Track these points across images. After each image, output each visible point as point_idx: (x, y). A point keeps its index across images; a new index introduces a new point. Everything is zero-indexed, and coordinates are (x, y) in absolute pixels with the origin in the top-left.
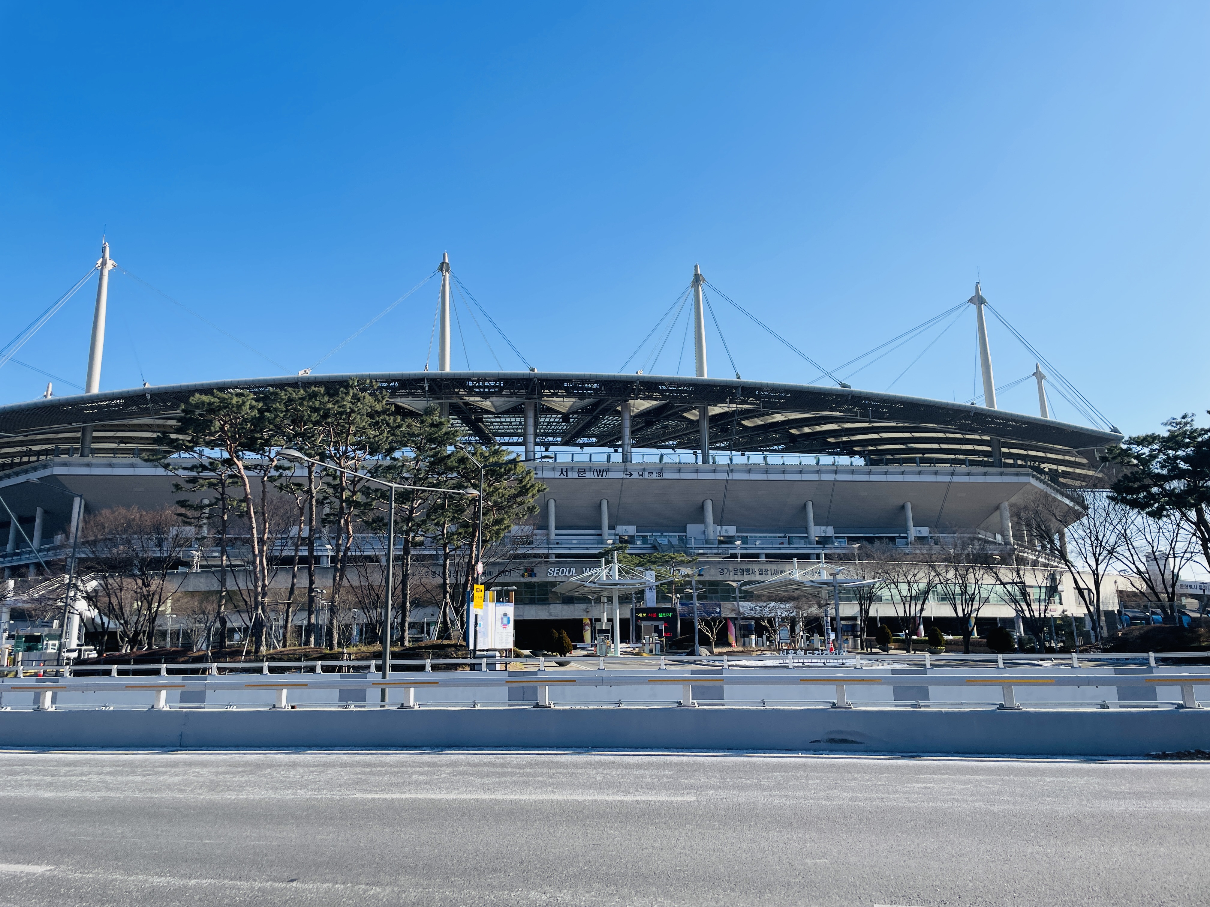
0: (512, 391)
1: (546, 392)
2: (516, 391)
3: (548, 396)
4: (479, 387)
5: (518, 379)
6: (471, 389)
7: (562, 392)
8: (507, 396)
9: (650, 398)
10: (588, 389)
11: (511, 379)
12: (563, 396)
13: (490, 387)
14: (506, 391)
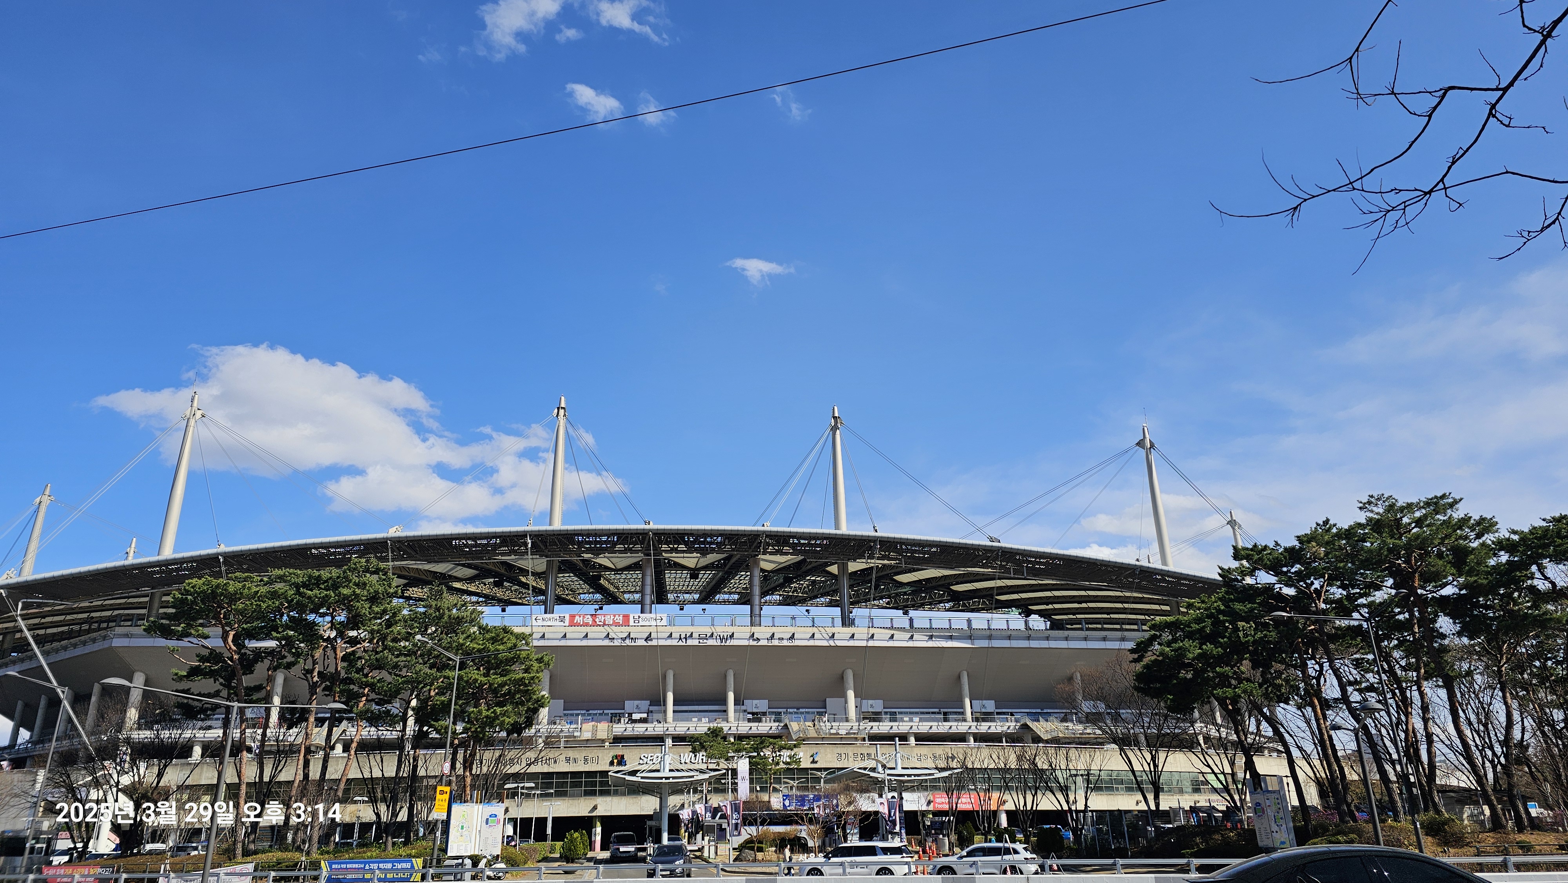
0: (626, 546)
1: (664, 547)
2: (631, 546)
3: (666, 551)
4: (590, 543)
5: (632, 534)
6: (580, 544)
7: (682, 547)
8: (620, 552)
9: (780, 552)
10: (711, 543)
11: (623, 534)
12: (683, 552)
13: (601, 542)
14: (619, 547)
